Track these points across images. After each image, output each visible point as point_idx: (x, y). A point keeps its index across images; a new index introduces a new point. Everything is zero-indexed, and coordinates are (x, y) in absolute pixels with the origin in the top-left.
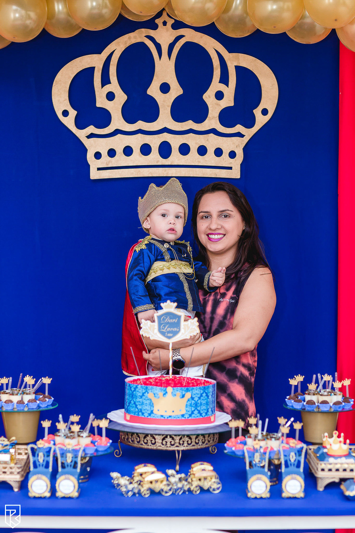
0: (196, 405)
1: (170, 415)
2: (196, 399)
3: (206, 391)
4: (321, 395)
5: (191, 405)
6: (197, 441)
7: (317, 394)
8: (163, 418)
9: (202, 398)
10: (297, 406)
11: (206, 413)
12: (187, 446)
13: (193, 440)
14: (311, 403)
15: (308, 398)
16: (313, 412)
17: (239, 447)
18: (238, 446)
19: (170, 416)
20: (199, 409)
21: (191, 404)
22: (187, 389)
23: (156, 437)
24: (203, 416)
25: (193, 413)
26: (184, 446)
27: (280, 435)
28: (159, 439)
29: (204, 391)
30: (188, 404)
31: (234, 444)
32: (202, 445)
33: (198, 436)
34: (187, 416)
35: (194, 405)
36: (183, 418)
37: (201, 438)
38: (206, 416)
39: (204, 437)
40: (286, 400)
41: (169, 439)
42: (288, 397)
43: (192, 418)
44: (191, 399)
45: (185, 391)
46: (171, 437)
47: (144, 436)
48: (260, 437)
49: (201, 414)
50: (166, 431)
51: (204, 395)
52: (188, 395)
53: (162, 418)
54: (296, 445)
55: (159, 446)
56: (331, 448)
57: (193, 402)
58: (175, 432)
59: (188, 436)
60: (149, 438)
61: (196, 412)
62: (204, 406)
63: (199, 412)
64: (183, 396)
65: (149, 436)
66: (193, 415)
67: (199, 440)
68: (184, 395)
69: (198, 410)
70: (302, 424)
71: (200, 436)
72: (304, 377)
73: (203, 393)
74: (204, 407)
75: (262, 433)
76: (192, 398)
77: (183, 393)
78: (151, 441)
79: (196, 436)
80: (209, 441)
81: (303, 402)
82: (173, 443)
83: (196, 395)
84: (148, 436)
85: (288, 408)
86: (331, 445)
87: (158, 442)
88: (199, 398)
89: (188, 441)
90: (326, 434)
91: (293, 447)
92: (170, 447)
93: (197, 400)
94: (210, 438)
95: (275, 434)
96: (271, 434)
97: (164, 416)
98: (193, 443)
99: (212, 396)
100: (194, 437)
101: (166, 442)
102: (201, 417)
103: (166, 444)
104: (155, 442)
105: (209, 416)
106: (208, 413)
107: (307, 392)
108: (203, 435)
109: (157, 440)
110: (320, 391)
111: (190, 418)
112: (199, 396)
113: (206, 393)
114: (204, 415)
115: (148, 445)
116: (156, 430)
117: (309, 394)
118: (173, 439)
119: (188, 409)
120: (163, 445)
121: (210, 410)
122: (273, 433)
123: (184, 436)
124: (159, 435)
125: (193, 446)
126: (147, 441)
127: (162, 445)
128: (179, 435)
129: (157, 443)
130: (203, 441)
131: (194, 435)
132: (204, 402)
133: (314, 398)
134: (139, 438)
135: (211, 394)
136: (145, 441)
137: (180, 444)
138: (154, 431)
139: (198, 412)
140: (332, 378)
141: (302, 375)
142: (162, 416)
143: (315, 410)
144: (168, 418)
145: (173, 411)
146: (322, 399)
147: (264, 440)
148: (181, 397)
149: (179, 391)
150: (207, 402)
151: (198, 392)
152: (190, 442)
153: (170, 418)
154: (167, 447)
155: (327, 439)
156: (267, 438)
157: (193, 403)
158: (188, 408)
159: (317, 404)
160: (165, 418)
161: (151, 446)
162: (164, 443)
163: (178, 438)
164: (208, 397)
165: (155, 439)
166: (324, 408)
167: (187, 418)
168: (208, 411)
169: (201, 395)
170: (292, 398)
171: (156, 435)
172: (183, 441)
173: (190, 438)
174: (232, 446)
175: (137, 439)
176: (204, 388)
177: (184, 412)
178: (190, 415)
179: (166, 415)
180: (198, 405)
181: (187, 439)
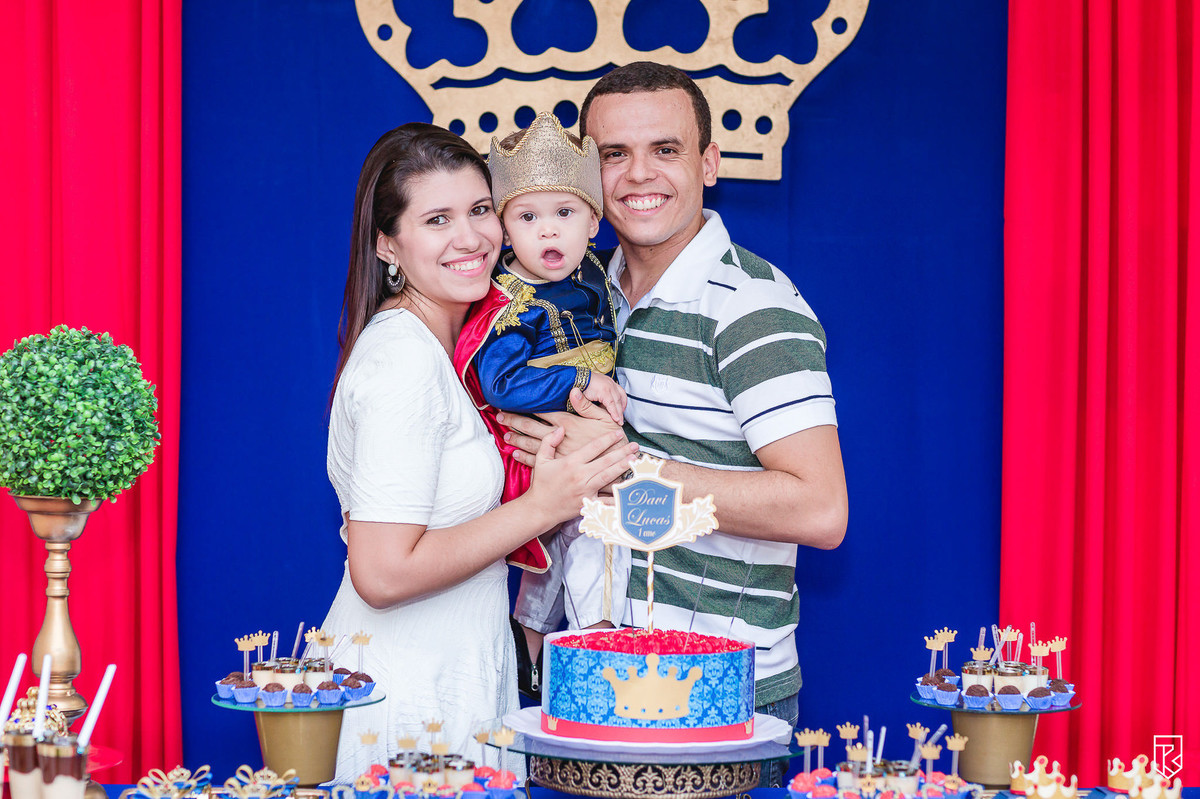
0: (713, 696)
1: (654, 718)
2: (714, 682)
3: (736, 665)
4: (1002, 674)
5: (701, 696)
6: (715, 781)
7: (990, 672)
8: (637, 726)
9: (726, 679)
10: (947, 700)
11: (736, 716)
12: (692, 791)
13: (707, 777)
14: (976, 691)
15: (969, 680)
16: (983, 714)
17: (824, 792)
18: (819, 790)
19: (654, 722)
20: (719, 705)
21: (701, 693)
22: (694, 659)
23: (621, 770)
24: (728, 722)
25: (705, 714)
26: (686, 792)
27: (915, 764)
28: (627, 774)
29: (732, 664)
30: (695, 694)
31: (809, 785)
32: (725, 788)
33: (717, 766)
34: (691, 722)
35: (709, 696)
36: (683, 727)
37: (724, 771)
38: (735, 723)
39: (731, 770)
40: (919, 685)
41: (650, 776)
42: (920, 679)
43: (704, 725)
44: (701, 681)
45: (689, 663)
46: (655, 770)
47: (591, 766)
48: (869, 768)
49: (724, 718)
50: (644, 757)
51: (732, 672)
52: (696, 673)
53: (635, 726)
54: (959, 786)
55: (628, 791)
56: (1036, 794)
57: (707, 688)
58: (665, 758)
59: (694, 767)
60: (604, 772)
61: (713, 712)
62: (731, 698)
63: (720, 713)
64: (684, 676)
65: (605, 767)
66: (706, 720)
67: (719, 778)
68: (687, 671)
69: (716, 708)
70: (966, 739)
71: (722, 767)
72: (956, 632)
73: (729, 669)
74: (732, 702)
75: (874, 761)
76: (705, 680)
77: (685, 669)
78: (609, 779)
79: (712, 767)
80: (741, 781)
81: (959, 690)
82: (659, 784)
83: (714, 673)
84: (601, 768)
85: (926, 703)
86: (1036, 787)
87: (625, 783)
88: (721, 680)
89: (693, 780)
90: (1018, 764)
91: (952, 790)
92: (653, 793)
93: (717, 685)
94: (744, 773)
95: (904, 762)
96: (893, 762)
97: (639, 722)
98: (707, 785)
99: (748, 675)
100: (709, 770)
101: (645, 782)
102: (725, 724)
103: (644, 787)
104: (619, 782)
105: (741, 722)
106: (740, 715)
107: (966, 668)
108: (728, 766)
109: (622, 778)
110: (997, 666)
111: (700, 726)
112: (720, 675)
113: (735, 668)
114: (730, 718)
115: (601, 789)
116: (619, 753)
117: (972, 672)
118: (660, 774)
119: (695, 705)
120: (636, 788)
121: (743, 708)
122: (899, 762)
123: (685, 766)
124: (628, 765)
125: (707, 790)
126: (600, 778)
127: (633, 790)
128: (674, 766)
129: (622, 785)
130: (729, 779)
131: (709, 765)
132: (730, 689)
133: (985, 681)
134: (581, 772)
135: (746, 670)
136: (595, 780)
137: (676, 787)
138: (616, 756)
139: (717, 712)
140: (1021, 636)
141: (951, 628)
142: (634, 721)
143: (988, 709)
144: (647, 725)
145: (661, 711)
146: (1001, 682)
147: (881, 776)
148: (679, 677)
149: (674, 664)
150: (737, 690)
151: (717, 665)
152: (698, 782)
153: (653, 727)
154: (646, 793)
155: (1021, 775)
156: (888, 772)
157: (706, 692)
158: (695, 703)
159: (991, 695)
160: (640, 725)
161: (608, 790)
162: (639, 783)
163: (673, 772)
164: (740, 676)
165: (618, 775)
166: (1010, 704)
167: (692, 726)
168: (739, 711)
169: (725, 674)
170: (931, 681)
171: (620, 764)
172: (684, 780)
173: (701, 775)
174: (804, 790)
175: (574, 774)
176: (732, 656)
177: (685, 712)
178: (700, 720)
179: (644, 718)
180: (718, 696)
181: (692, 774)
